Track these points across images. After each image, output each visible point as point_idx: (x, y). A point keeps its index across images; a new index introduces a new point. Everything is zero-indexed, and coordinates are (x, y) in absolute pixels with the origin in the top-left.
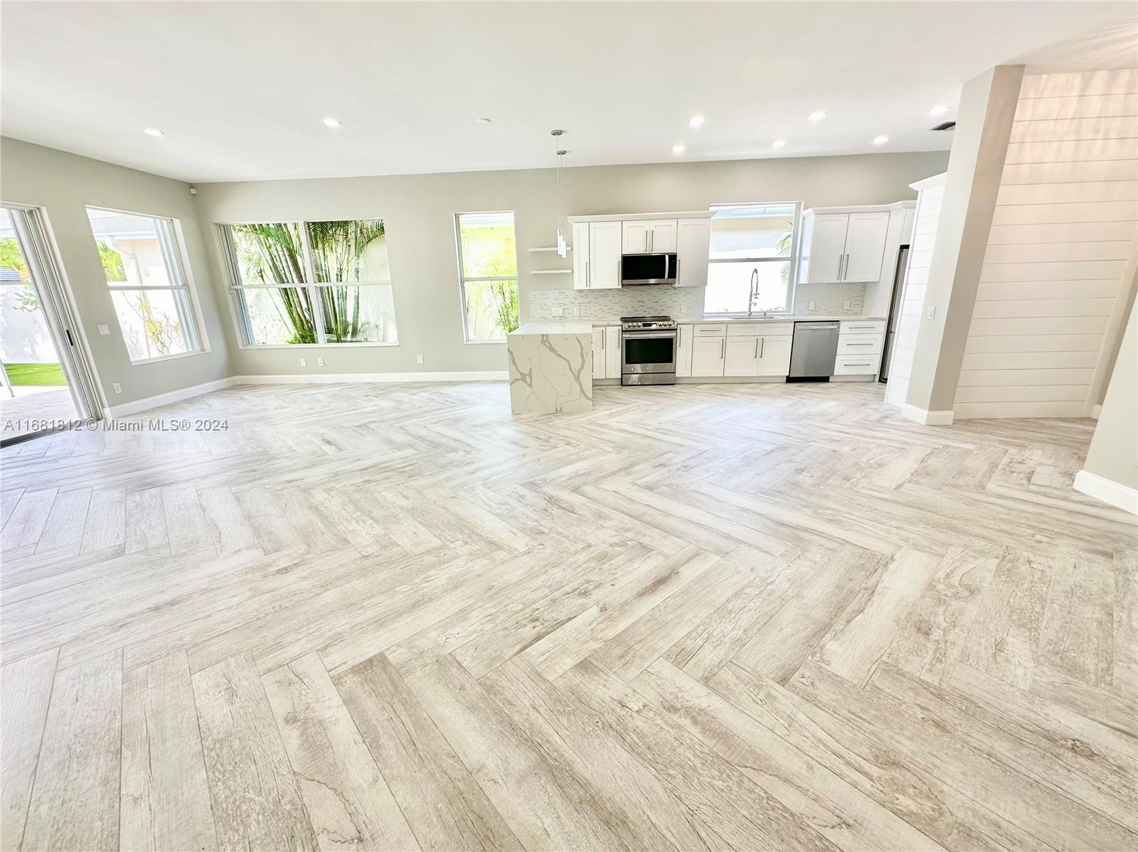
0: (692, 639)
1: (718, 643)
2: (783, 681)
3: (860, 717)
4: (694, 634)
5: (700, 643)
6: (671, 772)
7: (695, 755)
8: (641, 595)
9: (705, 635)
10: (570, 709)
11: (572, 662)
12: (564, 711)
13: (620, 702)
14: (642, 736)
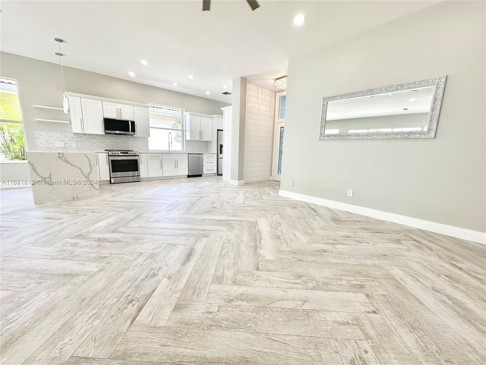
0: (218, 271)
1: (229, 267)
2: (258, 269)
3: (284, 268)
4: (218, 269)
5: (222, 271)
6: (249, 325)
7: (252, 312)
8: (184, 264)
9: (222, 267)
10: (185, 332)
11: (170, 309)
12: (182, 335)
13: (207, 312)
14: (227, 320)
